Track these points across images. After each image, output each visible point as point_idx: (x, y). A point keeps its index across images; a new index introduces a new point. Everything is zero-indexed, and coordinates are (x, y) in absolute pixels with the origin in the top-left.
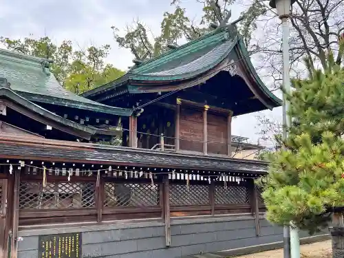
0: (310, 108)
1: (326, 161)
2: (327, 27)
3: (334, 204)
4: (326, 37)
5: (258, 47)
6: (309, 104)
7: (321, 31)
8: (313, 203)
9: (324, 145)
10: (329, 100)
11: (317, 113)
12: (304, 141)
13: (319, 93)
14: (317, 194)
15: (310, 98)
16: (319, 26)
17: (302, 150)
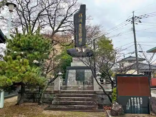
0: (15, 46)
1: (17, 66)
2: (30, 18)
3: (16, 82)
4: (29, 21)
5: (3, 17)
6: (15, 45)
7: (27, 18)
8: (9, 82)
9: (17, 60)
10: (21, 45)
11: (17, 48)
12: (10, 58)
13: (19, 41)
14: (11, 78)
15: (15, 43)
16: (27, 17)
17: (9, 62)
